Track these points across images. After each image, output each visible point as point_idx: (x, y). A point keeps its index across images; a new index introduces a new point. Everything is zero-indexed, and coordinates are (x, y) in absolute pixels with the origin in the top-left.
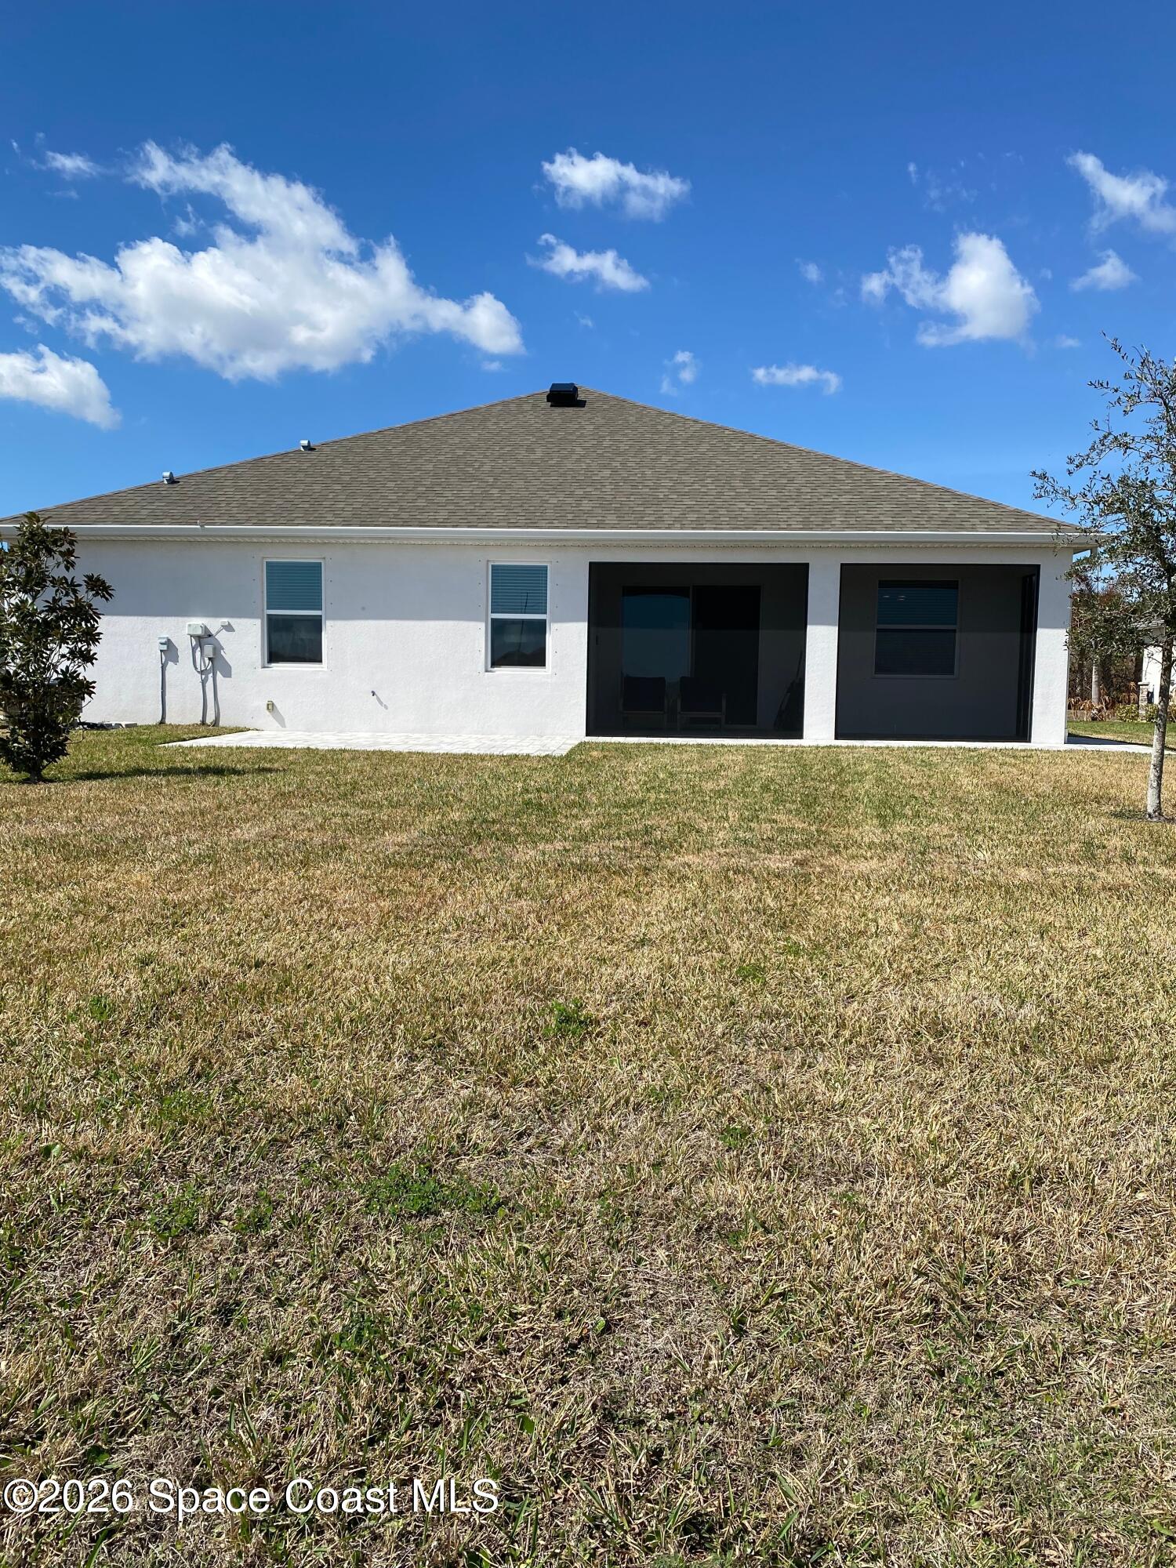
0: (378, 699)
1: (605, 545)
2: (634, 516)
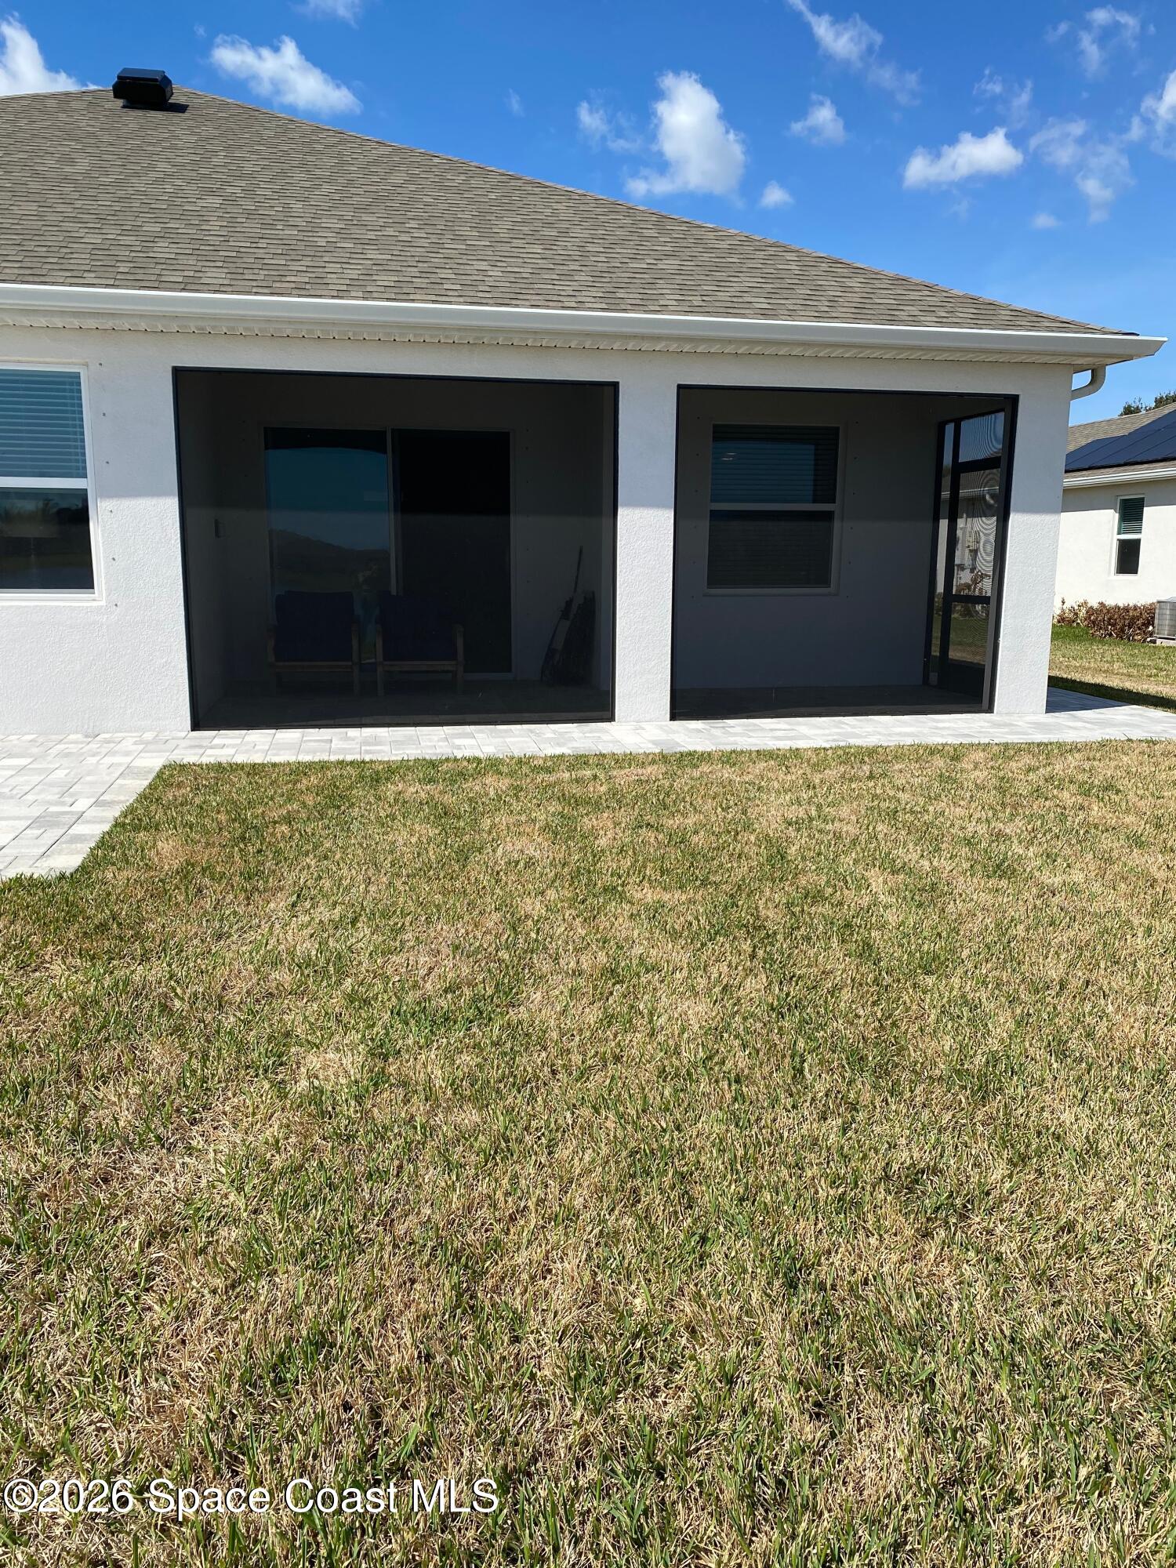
1: (205, 330)
2: (266, 273)
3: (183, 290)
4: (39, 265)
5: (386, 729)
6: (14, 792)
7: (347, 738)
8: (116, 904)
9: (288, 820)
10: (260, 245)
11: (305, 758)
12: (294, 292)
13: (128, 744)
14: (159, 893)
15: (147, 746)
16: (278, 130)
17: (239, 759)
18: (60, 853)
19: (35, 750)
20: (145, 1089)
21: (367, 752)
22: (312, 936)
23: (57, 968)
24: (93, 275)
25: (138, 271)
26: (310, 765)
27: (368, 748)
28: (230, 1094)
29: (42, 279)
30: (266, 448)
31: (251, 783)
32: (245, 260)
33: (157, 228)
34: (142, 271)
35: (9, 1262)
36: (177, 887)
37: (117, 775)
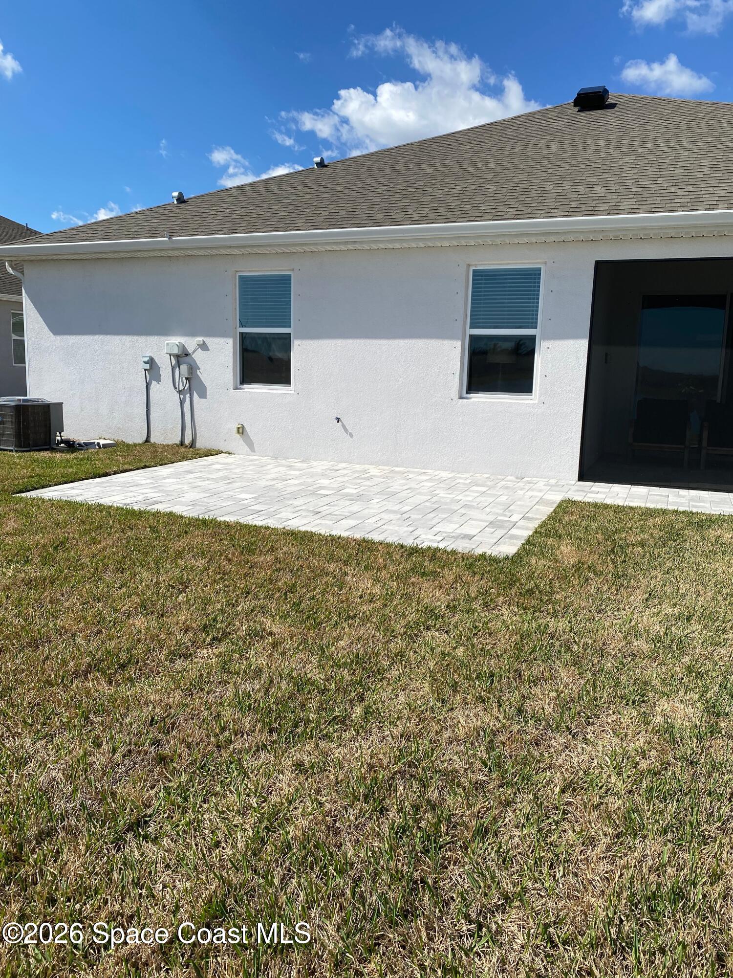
0: (344, 426)
1: (617, 237)
2: (662, 198)
3: (609, 214)
4: (527, 208)
5: (707, 492)
6: (479, 505)
7: (679, 496)
8: (537, 579)
9: (642, 544)
10: (658, 182)
11: (652, 506)
12: (680, 209)
13: (541, 485)
14: (563, 578)
15: (552, 488)
16: (674, 109)
17: (608, 501)
18: (505, 544)
19: (489, 483)
20: (559, 696)
21: (694, 506)
22: (660, 622)
23: (505, 611)
24: (556, 211)
25: (582, 206)
26: (656, 511)
27: (694, 504)
28: (611, 712)
29: (528, 216)
30: (643, 308)
31: (616, 517)
32: (648, 192)
33: (594, 179)
34: (585, 205)
35: (486, 775)
36: (573, 575)
37: (535, 503)
